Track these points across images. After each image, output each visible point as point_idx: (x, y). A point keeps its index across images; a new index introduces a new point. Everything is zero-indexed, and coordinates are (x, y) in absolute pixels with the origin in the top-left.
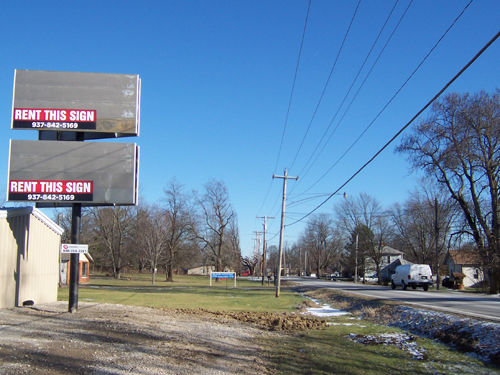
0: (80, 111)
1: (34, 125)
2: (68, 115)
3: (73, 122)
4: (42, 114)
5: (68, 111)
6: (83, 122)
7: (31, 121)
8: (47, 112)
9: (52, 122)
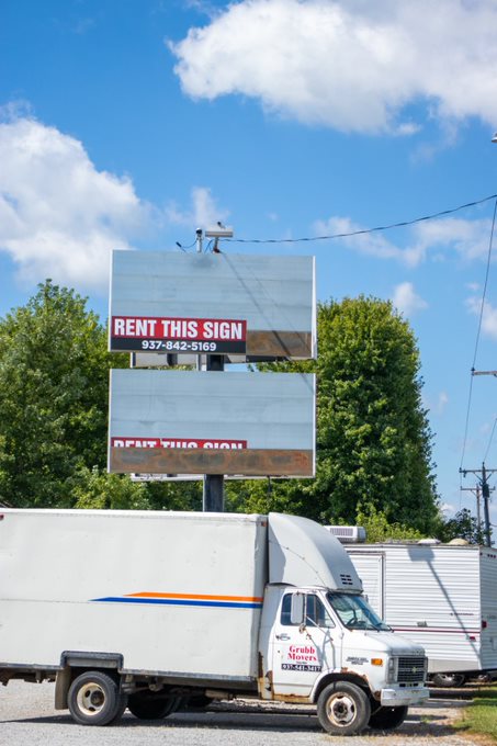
0: (220, 322)
1: (145, 344)
2: (200, 329)
3: (210, 341)
4: (159, 327)
5: (201, 322)
6: (225, 341)
7: (141, 339)
8: (165, 323)
9: (175, 340)
